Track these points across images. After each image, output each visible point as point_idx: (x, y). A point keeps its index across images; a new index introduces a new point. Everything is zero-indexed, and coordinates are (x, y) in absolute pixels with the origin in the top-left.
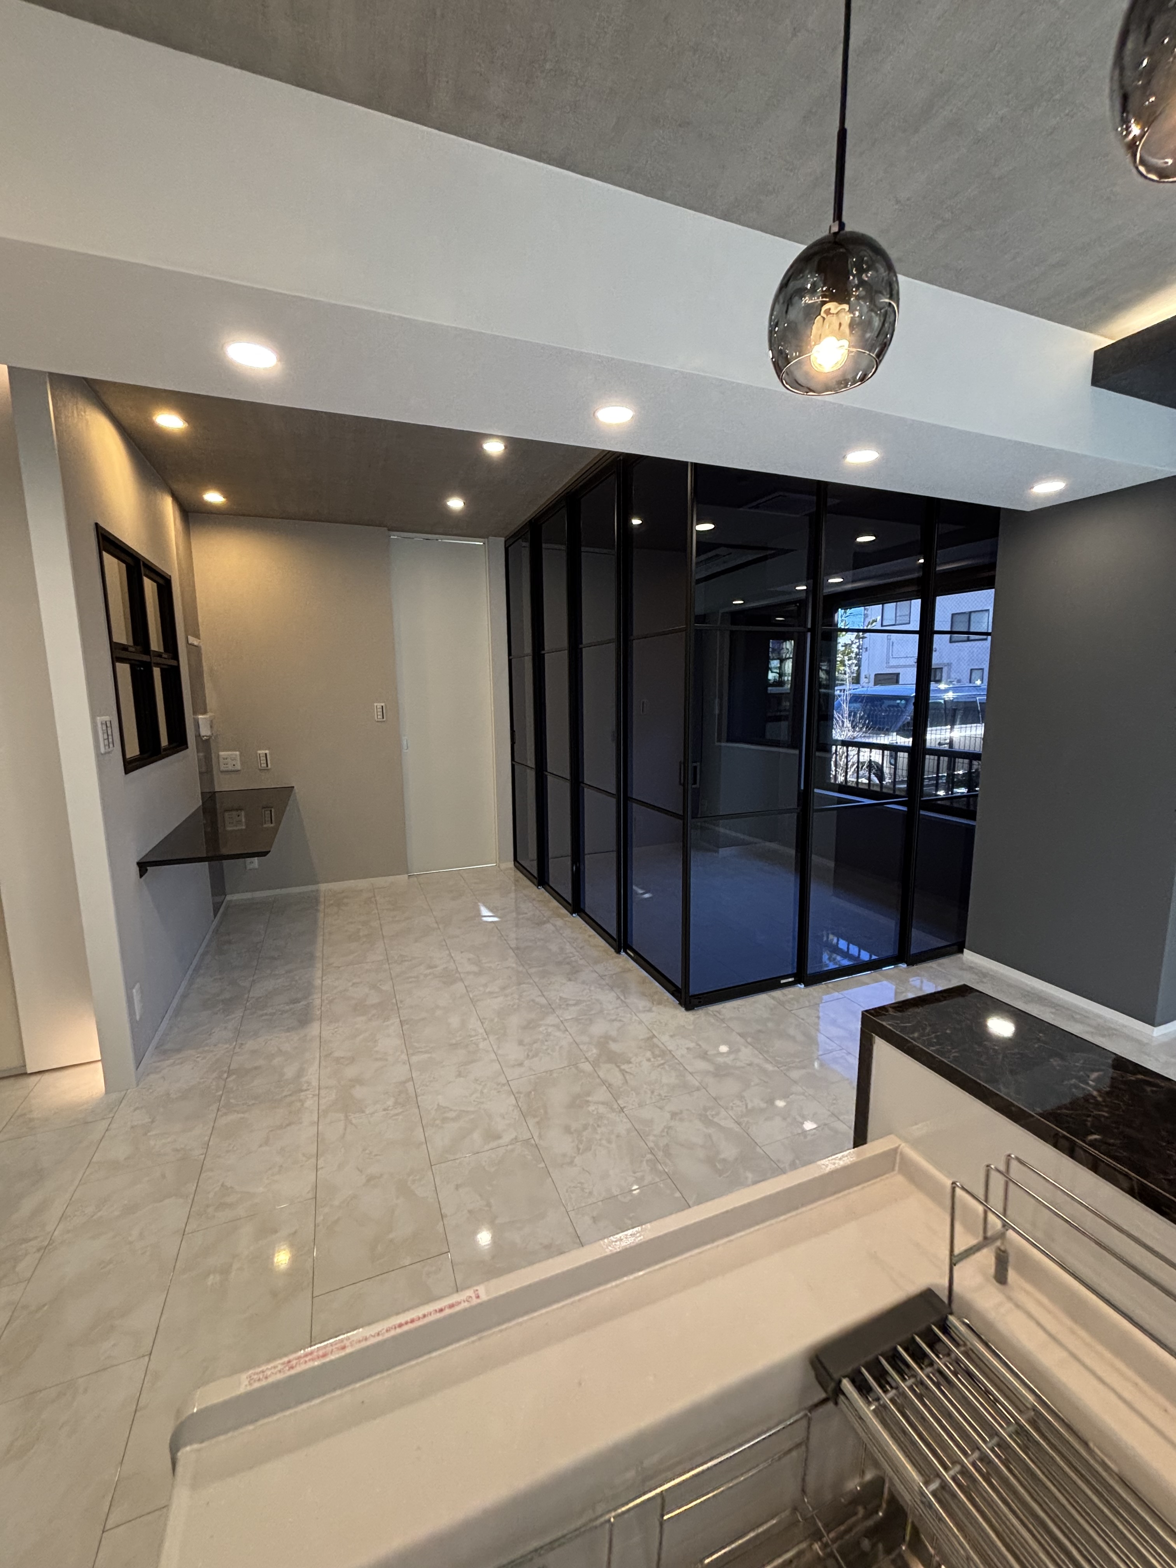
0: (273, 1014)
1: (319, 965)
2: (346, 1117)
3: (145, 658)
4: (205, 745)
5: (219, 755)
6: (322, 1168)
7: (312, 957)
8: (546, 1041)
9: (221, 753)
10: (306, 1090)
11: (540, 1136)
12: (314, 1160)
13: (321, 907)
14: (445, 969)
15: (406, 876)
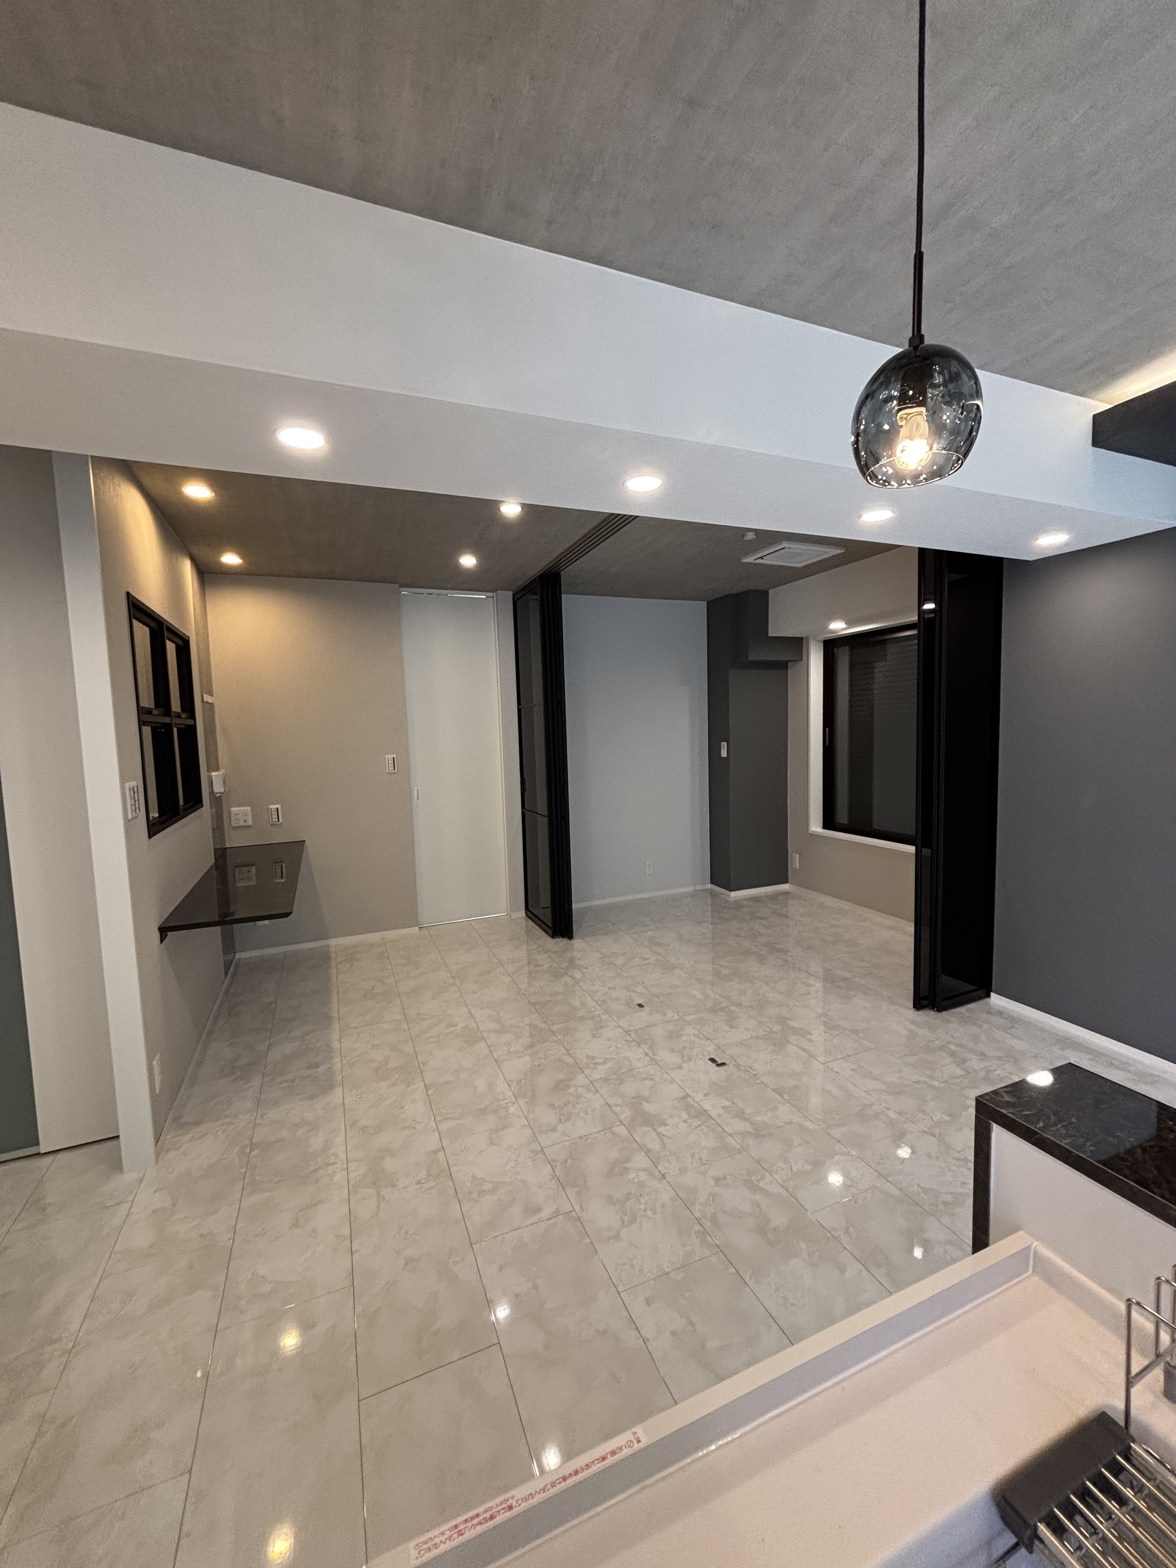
0: (293, 1081)
1: (336, 1026)
2: (378, 1194)
3: (167, 720)
4: (217, 801)
5: (230, 811)
6: (356, 1251)
7: (328, 1018)
8: (577, 1103)
9: (232, 809)
10: (333, 1164)
11: (582, 1209)
12: (348, 1242)
13: (333, 964)
14: (466, 1027)
15: (417, 928)
